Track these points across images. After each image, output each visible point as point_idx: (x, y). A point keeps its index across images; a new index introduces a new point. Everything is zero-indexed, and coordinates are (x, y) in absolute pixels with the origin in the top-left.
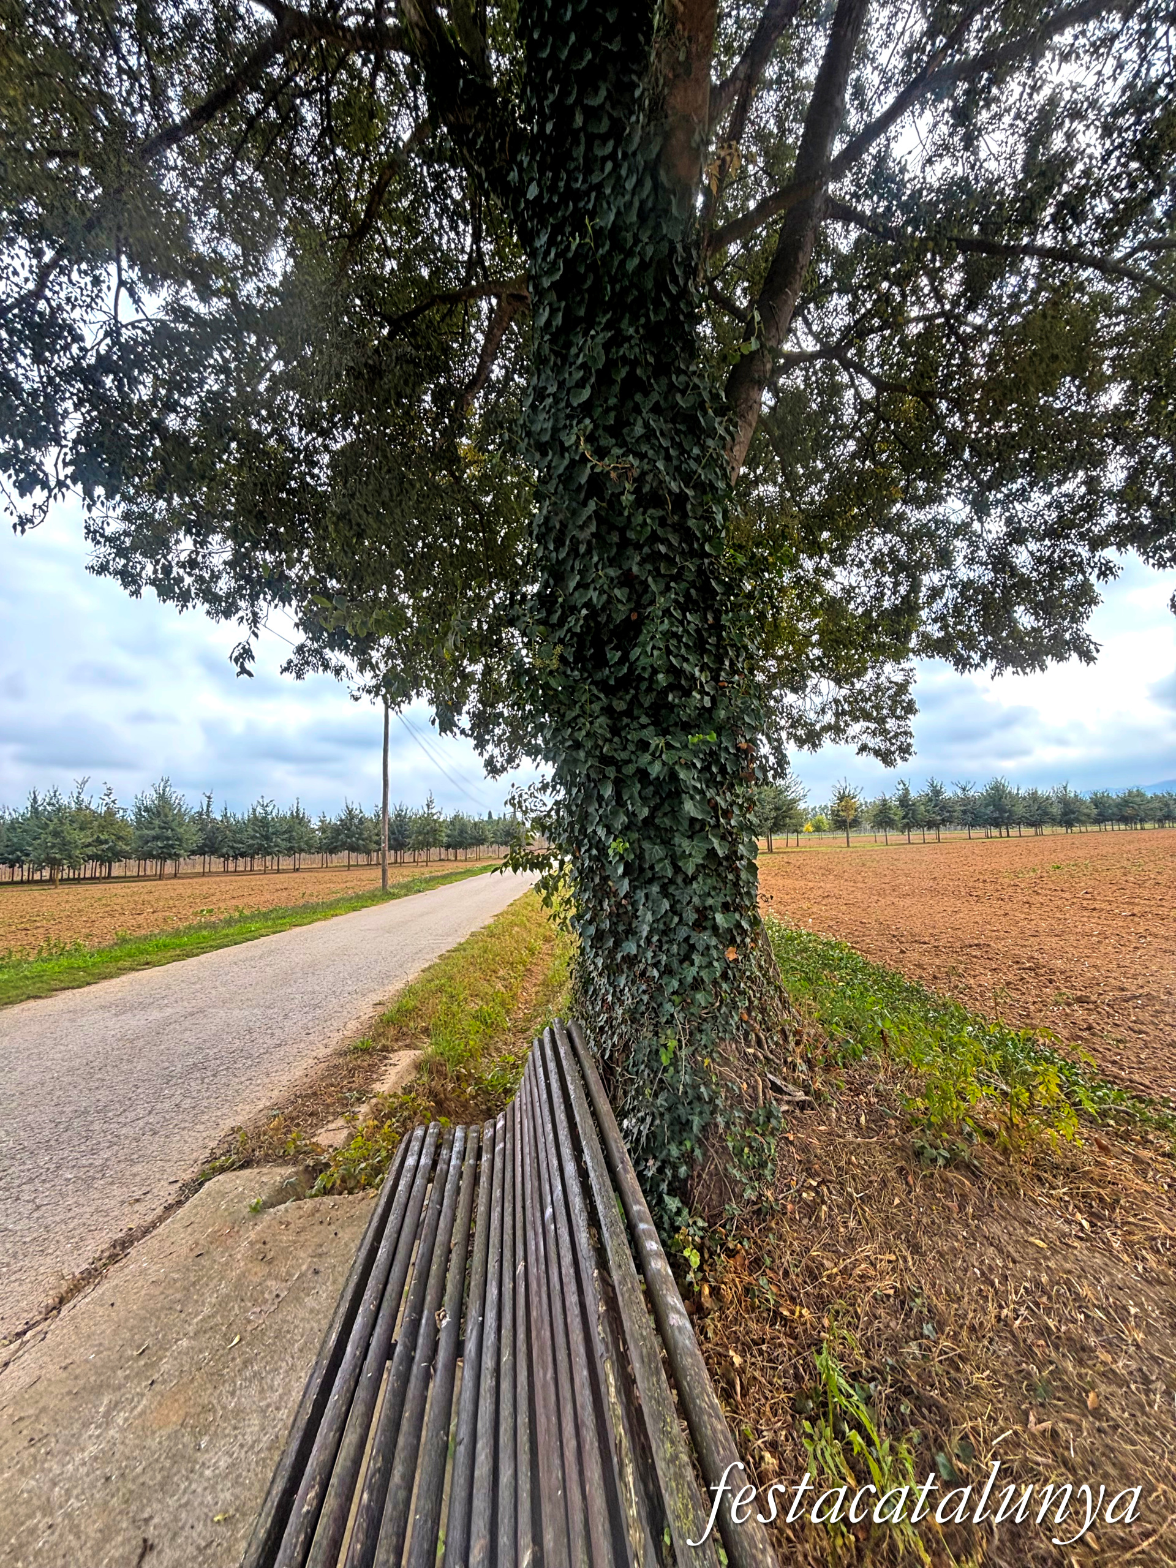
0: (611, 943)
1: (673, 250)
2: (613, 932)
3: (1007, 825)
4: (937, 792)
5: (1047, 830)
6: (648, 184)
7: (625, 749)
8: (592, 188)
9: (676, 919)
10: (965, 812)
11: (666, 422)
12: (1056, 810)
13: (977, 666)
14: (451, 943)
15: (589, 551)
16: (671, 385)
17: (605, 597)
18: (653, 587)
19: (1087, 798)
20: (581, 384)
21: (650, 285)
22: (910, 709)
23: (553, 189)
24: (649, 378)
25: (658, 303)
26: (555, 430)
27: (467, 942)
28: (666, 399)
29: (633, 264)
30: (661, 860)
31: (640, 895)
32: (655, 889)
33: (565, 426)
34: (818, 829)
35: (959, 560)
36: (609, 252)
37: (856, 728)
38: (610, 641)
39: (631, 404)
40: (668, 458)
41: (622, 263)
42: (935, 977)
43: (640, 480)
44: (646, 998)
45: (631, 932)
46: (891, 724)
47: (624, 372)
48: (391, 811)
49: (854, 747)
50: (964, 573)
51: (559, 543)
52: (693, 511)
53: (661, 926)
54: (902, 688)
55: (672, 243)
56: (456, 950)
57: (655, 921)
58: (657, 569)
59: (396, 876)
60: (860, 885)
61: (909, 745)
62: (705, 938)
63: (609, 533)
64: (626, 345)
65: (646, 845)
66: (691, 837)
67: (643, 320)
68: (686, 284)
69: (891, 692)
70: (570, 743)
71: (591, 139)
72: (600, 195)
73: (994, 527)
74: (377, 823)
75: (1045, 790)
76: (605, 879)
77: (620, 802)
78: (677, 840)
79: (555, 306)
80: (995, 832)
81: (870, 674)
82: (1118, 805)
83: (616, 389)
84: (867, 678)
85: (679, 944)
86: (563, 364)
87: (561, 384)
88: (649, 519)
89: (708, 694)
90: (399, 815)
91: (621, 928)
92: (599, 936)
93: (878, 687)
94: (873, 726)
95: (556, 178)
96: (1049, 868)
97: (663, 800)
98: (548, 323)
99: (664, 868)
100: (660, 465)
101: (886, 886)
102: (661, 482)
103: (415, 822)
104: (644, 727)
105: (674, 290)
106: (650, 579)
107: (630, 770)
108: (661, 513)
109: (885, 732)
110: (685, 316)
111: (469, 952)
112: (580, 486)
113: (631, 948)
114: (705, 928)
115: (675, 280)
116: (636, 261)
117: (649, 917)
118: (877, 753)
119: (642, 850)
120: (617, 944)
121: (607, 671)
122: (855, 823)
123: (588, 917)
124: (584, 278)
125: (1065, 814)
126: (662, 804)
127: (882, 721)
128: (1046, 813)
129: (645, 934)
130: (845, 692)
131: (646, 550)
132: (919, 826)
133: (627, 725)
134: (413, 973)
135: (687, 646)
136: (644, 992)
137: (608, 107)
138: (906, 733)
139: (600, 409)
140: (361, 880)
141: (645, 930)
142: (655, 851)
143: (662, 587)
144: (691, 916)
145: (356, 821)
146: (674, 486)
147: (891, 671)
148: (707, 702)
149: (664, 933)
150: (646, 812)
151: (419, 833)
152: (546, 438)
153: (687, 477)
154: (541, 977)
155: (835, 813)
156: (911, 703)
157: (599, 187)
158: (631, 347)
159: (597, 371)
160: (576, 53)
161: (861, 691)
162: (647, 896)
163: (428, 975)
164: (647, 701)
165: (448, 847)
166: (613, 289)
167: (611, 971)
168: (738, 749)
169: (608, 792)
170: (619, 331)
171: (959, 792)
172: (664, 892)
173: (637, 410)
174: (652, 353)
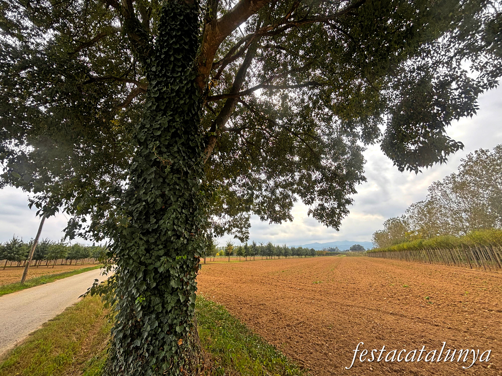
0: (129, 341)
1: (195, 103)
2: (131, 335)
3: (272, 255)
4: (255, 245)
5: (281, 257)
6: (190, 85)
7: (150, 258)
8: (173, 77)
9: (160, 330)
10: (261, 251)
11: (185, 148)
12: (283, 252)
13: (266, 220)
14: (52, 315)
15: (150, 182)
16: (188, 138)
17: (153, 200)
18: (172, 199)
19: (290, 248)
20: (159, 129)
21: (186, 109)
22: (249, 226)
23: (160, 72)
24: (182, 134)
25: (188, 115)
26: (146, 139)
27: (62, 315)
28: (186, 141)
29: (182, 102)
30: (158, 304)
31: (147, 318)
32: (154, 316)
33: (150, 140)
34: (221, 255)
35: (263, 189)
36: (175, 96)
37: (234, 230)
38: (153, 214)
39: (174, 140)
40: (184, 160)
41: (178, 101)
42: (250, 319)
43: (173, 165)
44: (140, 369)
45: (140, 334)
46: (244, 229)
47: (173, 130)
48: (40, 241)
49: (233, 236)
50: (264, 193)
51: (139, 176)
52: (190, 177)
53: (153, 333)
54: (247, 219)
55: (194, 101)
56: (55, 320)
57: (152, 330)
58: (175, 193)
59: (33, 274)
60: (231, 279)
61: (248, 236)
62: (172, 337)
63: (159, 178)
64: (176, 123)
65: (153, 298)
66: (171, 294)
67: (182, 118)
68: (197, 112)
69: (244, 220)
70: (127, 256)
71: (175, 65)
72: (175, 80)
73: (271, 183)
74: (30, 247)
75: (281, 246)
76: (132, 310)
77: (145, 279)
78: (166, 296)
79: (154, 103)
80: (268, 257)
81: (239, 215)
82: (297, 251)
83: (170, 134)
84: (238, 215)
85: (159, 341)
86: (153, 120)
87: (151, 126)
88: (175, 177)
89: (186, 238)
90: (44, 243)
91: (136, 332)
92: (125, 337)
93: (241, 219)
94: (239, 230)
95: (162, 70)
96: (281, 272)
97: (162, 279)
98: (151, 107)
99: (158, 308)
100: (181, 162)
101: (239, 279)
102: (180, 167)
103: (52, 247)
104: (160, 249)
105: (193, 112)
106: (171, 196)
107: (151, 267)
108: (179, 176)
109: (242, 232)
110: (196, 120)
111: (61, 321)
112: (151, 160)
113: (138, 343)
114: (171, 333)
115: (194, 110)
116: (183, 102)
117: (149, 328)
118: (240, 238)
119: (150, 300)
120: (132, 341)
121: (149, 226)
122: (232, 254)
123: (120, 328)
124: (165, 99)
125: (285, 253)
126: (162, 280)
127: (241, 228)
128: (281, 252)
129: (145, 337)
130: (232, 218)
131: (172, 186)
132: (249, 255)
133: (153, 249)
134: (22, 337)
135: (181, 222)
136: (140, 366)
137: (182, 59)
138: (247, 233)
139: (163, 139)
140: (9, 276)
141: (146, 334)
142: (157, 300)
143: (176, 199)
144: (166, 328)
145: (17, 245)
146: (185, 169)
147: (245, 214)
148: (185, 242)
149: (155, 335)
150: (155, 285)
151: (53, 252)
152: (142, 141)
153: (190, 167)
154: (99, 329)
155: (226, 250)
156: (249, 224)
157: (175, 78)
158: (177, 124)
159: (164, 128)
160: (175, 43)
161: (236, 219)
162: (149, 319)
163: (32, 338)
164: (163, 239)
165: (68, 258)
166: (174, 106)
167: (127, 354)
168: (194, 258)
169: (141, 275)
170: (174, 118)
171: (260, 245)
172: (157, 318)
173: (176, 142)
174: (184, 127)
